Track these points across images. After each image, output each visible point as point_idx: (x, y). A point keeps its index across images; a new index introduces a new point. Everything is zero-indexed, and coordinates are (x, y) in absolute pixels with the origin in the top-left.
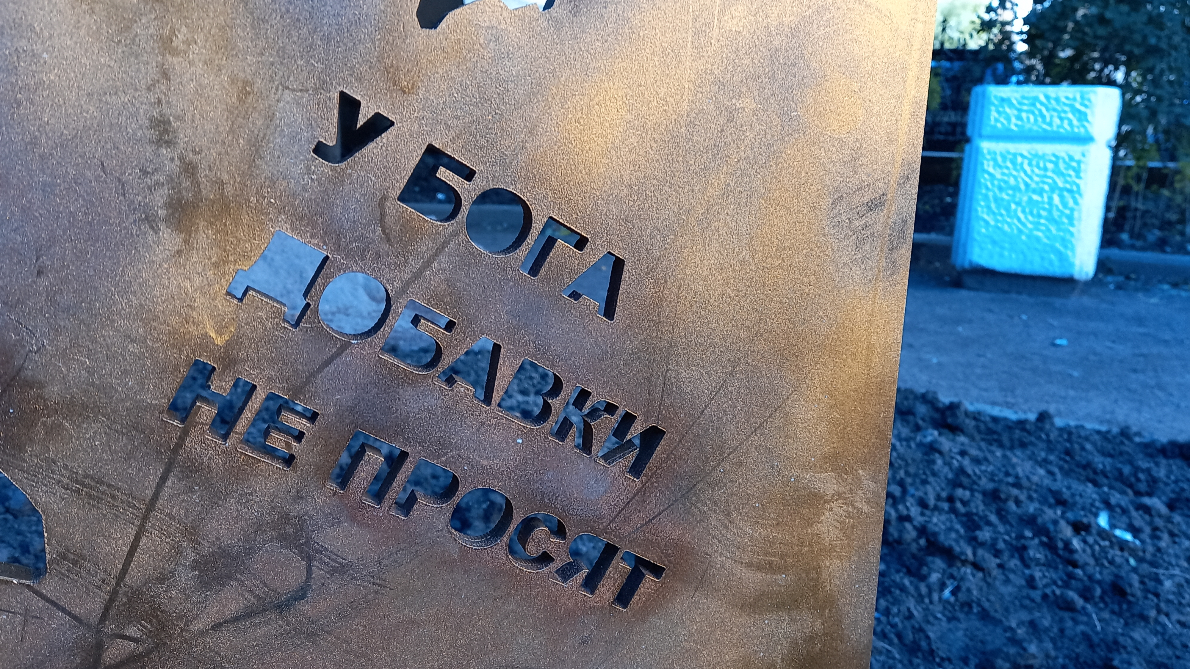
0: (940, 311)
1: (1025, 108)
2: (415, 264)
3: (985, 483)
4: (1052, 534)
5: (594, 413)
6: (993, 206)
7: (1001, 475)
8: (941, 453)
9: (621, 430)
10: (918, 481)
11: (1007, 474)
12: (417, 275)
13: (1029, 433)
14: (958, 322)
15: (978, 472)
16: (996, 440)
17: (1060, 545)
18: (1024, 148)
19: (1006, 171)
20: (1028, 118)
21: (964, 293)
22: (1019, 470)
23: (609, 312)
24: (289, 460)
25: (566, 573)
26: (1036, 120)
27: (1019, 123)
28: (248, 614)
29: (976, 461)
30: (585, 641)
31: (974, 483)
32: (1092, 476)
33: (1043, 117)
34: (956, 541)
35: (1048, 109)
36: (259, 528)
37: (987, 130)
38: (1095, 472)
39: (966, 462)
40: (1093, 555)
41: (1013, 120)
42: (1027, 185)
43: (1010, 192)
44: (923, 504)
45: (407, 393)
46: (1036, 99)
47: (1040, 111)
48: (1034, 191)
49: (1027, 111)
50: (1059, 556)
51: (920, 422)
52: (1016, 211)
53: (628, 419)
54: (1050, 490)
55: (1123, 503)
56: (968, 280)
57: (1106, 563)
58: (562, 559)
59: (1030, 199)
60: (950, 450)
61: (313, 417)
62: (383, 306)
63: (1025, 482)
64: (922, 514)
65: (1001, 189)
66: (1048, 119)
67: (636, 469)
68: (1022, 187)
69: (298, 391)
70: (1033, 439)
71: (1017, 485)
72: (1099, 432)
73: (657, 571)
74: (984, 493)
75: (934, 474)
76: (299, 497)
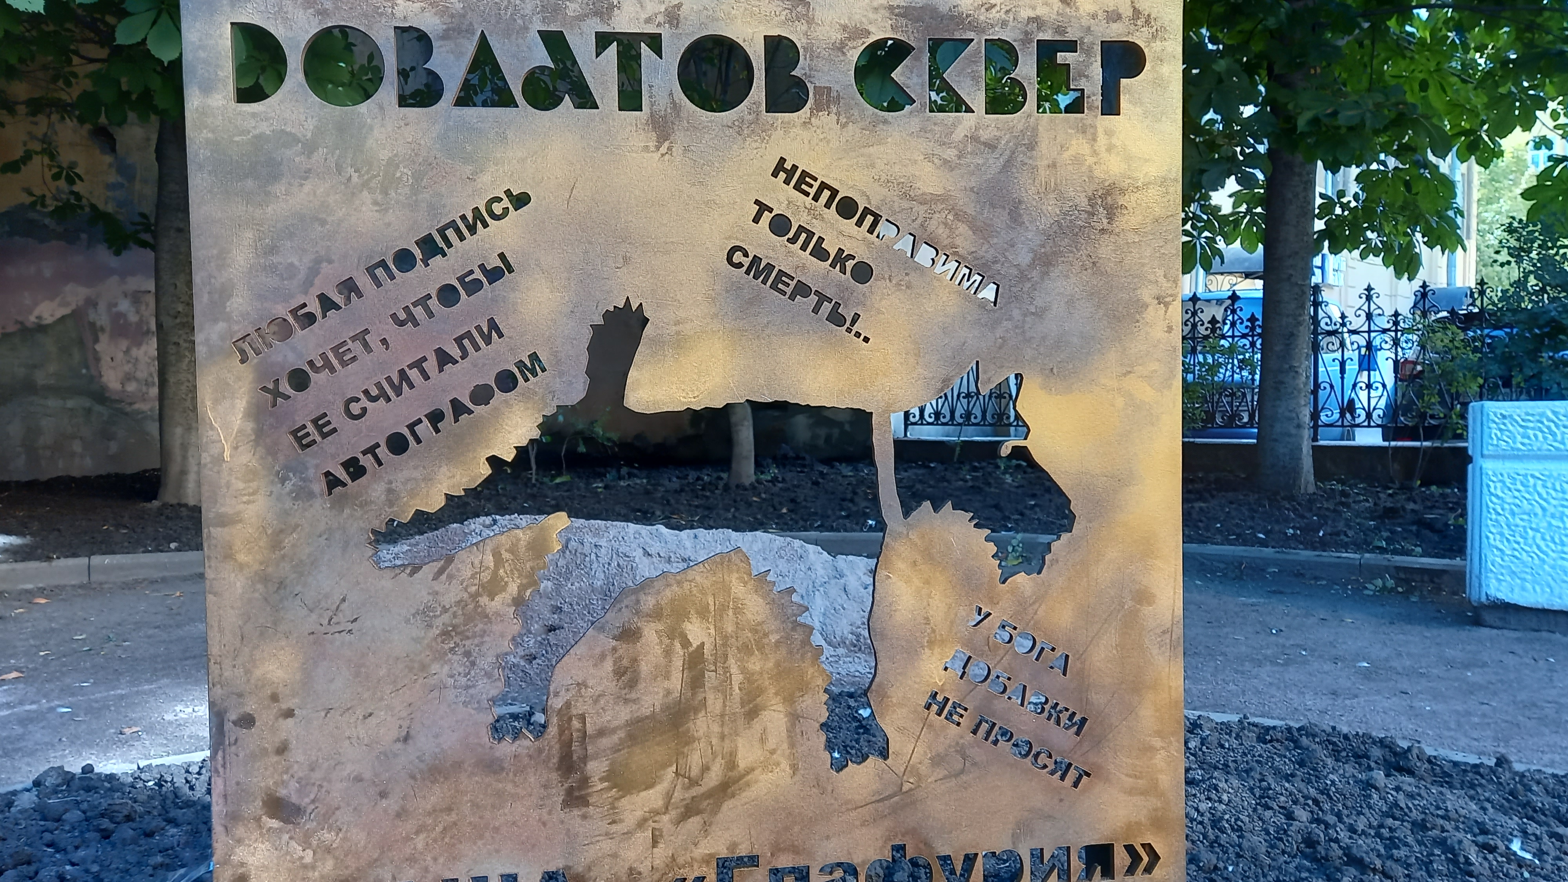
0: (1449, 653)
1: (1531, 425)
2: (998, 658)
3: (1415, 815)
4: (1457, 851)
5: (1061, 712)
6: (1506, 532)
7: (1432, 809)
8: (1376, 789)
9: (1071, 718)
10: (1354, 812)
11: (1438, 808)
12: (999, 662)
13: (1482, 777)
14: (1467, 666)
15: (1410, 805)
16: (1447, 782)
17: (1462, 860)
18: (1535, 467)
19: (1517, 494)
20: (1535, 436)
21: (1485, 632)
22: (1449, 804)
23: (1065, 674)
24: (958, 724)
25: (1052, 773)
26: (1545, 438)
27: (1526, 441)
28: (945, 778)
29: (1411, 796)
30: (1061, 800)
31: (1406, 814)
32: (1531, 813)
33: (1554, 434)
34: (1367, 853)
35: (1557, 426)
36: (950, 747)
37: (1489, 450)
38: (1535, 811)
39: (1401, 797)
40: (1491, 869)
41: (1519, 438)
42: (1544, 509)
43: (1525, 517)
44: (1352, 830)
45: (996, 702)
46: (1542, 414)
47: (1549, 428)
48: (1553, 516)
49: (1533, 429)
50: (1460, 868)
51: (1373, 764)
52: (1534, 538)
53: (1074, 714)
54: (1476, 822)
55: (1538, 833)
56: (1487, 617)
57: (1501, 875)
58: (1051, 767)
59: (1550, 524)
60: (1386, 786)
61: (966, 709)
62: (986, 673)
63: (1453, 815)
64: (1350, 838)
65: (1513, 514)
66: (1559, 438)
67: (1078, 733)
68: (1539, 511)
69: (962, 701)
70: (1483, 782)
71: (1446, 818)
72: (1554, 776)
73: (1088, 775)
74: (1414, 823)
75: (1370, 808)
76: (962, 737)
